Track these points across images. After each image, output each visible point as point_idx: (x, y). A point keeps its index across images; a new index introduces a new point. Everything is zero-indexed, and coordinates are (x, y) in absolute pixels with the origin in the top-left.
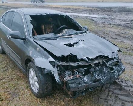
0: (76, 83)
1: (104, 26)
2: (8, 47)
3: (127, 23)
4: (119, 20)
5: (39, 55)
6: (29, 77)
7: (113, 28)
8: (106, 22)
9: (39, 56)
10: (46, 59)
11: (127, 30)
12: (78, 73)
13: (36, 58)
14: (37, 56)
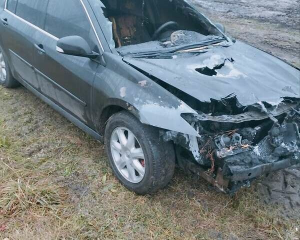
0: (243, 163)
1: (228, 20)
2: (36, 72)
3: (279, 15)
4: (259, 6)
5: (149, 96)
6: (112, 146)
7: (251, 26)
8: (229, 11)
9: (150, 100)
10: (171, 107)
11: (284, 32)
12: (242, 139)
13: (142, 104)
14: (145, 101)
